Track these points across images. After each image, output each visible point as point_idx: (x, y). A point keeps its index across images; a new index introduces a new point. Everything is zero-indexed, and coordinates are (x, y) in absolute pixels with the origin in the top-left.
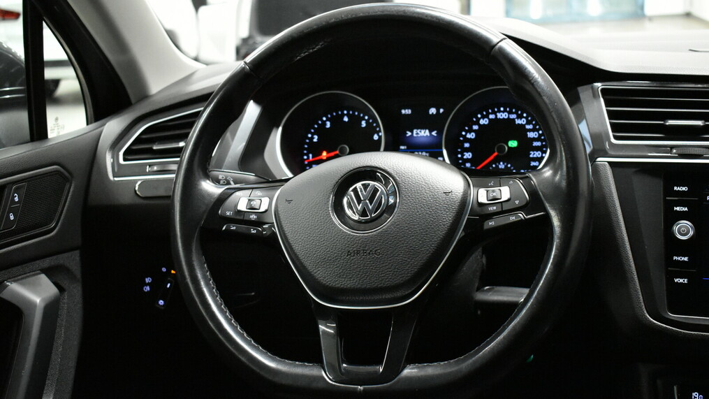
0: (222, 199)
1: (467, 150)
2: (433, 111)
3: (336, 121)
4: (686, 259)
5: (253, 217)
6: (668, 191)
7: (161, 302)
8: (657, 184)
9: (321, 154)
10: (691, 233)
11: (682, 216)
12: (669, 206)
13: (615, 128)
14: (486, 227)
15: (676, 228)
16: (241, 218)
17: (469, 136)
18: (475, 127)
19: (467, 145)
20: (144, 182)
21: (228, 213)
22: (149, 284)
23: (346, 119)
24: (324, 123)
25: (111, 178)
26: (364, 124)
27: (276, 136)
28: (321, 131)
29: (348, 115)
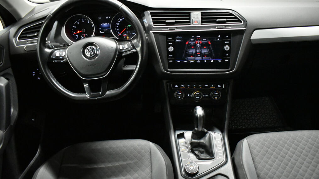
0: (52, 53)
1: (118, 28)
2: (107, 17)
3: (80, 22)
4: (172, 56)
5: (61, 58)
6: (167, 39)
7: (39, 78)
8: (165, 37)
9: (77, 32)
10: (173, 50)
11: (171, 45)
12: (167, 43)
13: (154, 23)
14: (122, 55)
15: (169, 49)
16: (58, 58)
17: (118, 24)
18: (119, 22)
19: (117, 27)
20: (27, 47)
21: (54, 57)
22: (34, 74)
23: (83, 21)
24: (77, 23)
25: (16, 46)
26: (88, 22)
27: (64, 29)
28: (76, 25)
29: (83, 20)
